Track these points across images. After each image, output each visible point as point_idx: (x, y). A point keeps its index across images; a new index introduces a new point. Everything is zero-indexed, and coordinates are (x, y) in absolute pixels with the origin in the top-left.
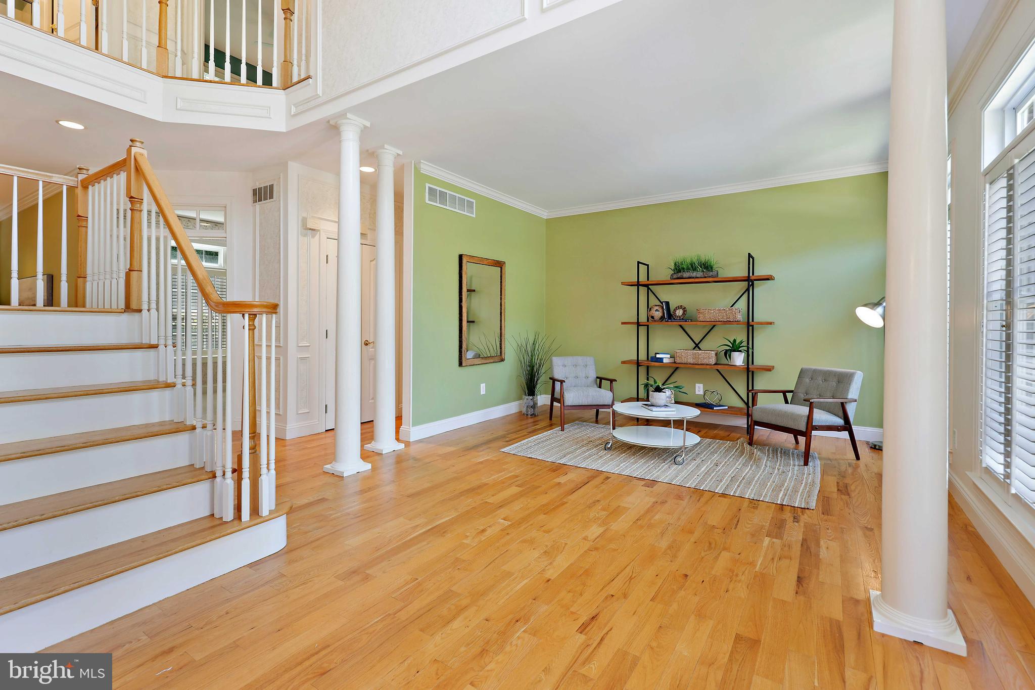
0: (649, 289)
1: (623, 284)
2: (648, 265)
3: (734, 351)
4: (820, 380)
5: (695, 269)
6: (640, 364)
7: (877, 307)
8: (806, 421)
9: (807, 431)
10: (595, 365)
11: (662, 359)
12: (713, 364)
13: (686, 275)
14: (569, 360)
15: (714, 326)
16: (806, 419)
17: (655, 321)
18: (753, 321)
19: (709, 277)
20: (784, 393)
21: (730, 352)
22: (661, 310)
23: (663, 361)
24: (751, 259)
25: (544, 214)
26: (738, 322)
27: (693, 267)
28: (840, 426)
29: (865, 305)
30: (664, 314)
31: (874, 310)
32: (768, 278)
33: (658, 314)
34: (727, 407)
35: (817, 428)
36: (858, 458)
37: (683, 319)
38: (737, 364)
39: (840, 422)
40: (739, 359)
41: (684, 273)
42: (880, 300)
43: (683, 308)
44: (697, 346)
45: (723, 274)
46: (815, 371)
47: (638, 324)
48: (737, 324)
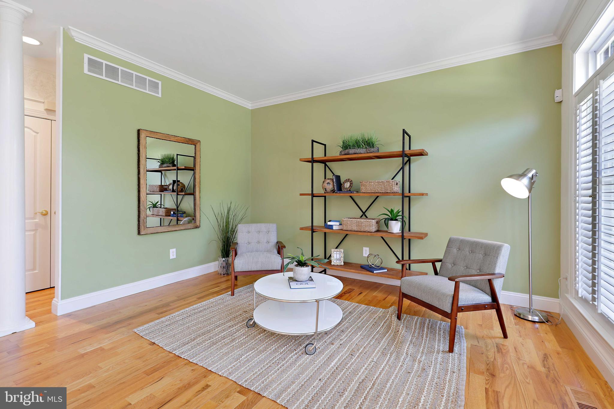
0: (326, 165)
1: (301, 160)
2: (325, 145)
3: (392, 220)
4: (467, 250)
5: (359, 147)
6: (314, 231)
7: (522, 178)
8: (451, 301)
9: (453, 313)
10: (277, 232)
11: (332, 226)
12: (373, 231)
13: (352, 151)
14: (253, 227)
15: (378, 197)
16: (451, 299)
17: (327, 192)
18: (409, 192)
19: (371, 152)
20: (433, 262)
21: (388, 221)
22: (331, 183)
23: (333, 228)
24: (407, 137)
25: (249, 105)
26: (395, 193)
27: (357, 144)
28: (487, 305)
29: (511, 177)
30: (334, 186)
31: (520, 181)
32: (421, 154)
33: (330, 187)
34: (386, 270)
35: (462, 310)
36: (505, 336)
37: (350, 190)
38: (394, 232)
39: (487, 299)
40: (396, 227)
41: (350, 149)
42: (525, 172)
43: (350, 181)
44: (364, 214)
45: (384, 150)
46: (462, 241)
47: (313, 195)
48: (394, 195)
